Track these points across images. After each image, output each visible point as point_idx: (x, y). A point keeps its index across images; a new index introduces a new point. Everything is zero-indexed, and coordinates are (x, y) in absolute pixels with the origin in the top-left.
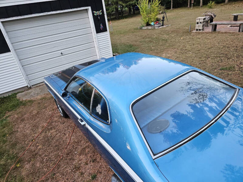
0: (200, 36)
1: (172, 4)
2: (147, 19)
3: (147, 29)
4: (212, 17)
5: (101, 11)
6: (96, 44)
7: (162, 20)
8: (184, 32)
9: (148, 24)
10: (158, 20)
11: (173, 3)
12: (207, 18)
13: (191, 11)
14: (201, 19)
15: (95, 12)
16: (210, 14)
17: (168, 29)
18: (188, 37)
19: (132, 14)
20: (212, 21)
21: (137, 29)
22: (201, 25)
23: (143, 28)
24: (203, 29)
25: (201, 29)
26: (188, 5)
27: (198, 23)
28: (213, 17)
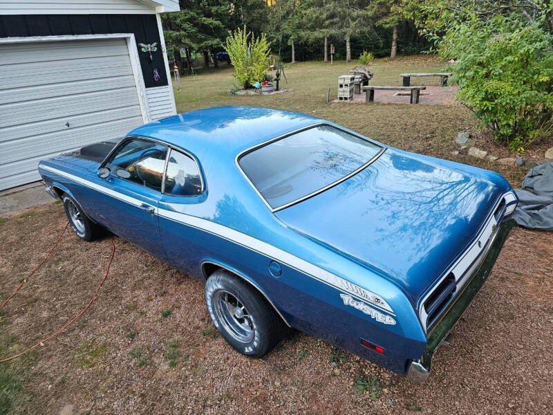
0: (347, 109)
1: (293, 52)
2: (246, 74)
3: (247, 95)
4: (365, 76)
5: (155, 44)
6: (145, 109)
7: (275, 80)
8: (317, 103)
9: (248, 86)
10: (266, 80)
11: (295, 50)
12: (358, 78)
13: (330, 67)
14: (346, 78)
15: (142, 45)
16: (362, 71)
17: (287, 96)
18: (325, 110)
19: (212, 68)
20: (366, 83)
21: (226, 94)
22: (348, 89)
23: (238, 93)
24: (351, 98)
25: (348, 96)
26: (324, 57)
27: (341, 86)
28: (369, 77)
